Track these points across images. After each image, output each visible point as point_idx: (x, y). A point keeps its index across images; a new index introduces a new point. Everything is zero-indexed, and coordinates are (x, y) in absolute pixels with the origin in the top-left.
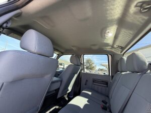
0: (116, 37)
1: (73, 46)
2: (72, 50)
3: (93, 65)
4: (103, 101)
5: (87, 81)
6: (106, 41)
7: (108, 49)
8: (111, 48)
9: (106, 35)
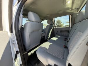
0: (73, 3)
1: (48, 15)
2: (47, 16)
3: (61, 24)
4: (65, 38)
5: (57, 32)
6: (67, 7)
7: (69, 11)
8: (71, 10)
9: (66, 3)
